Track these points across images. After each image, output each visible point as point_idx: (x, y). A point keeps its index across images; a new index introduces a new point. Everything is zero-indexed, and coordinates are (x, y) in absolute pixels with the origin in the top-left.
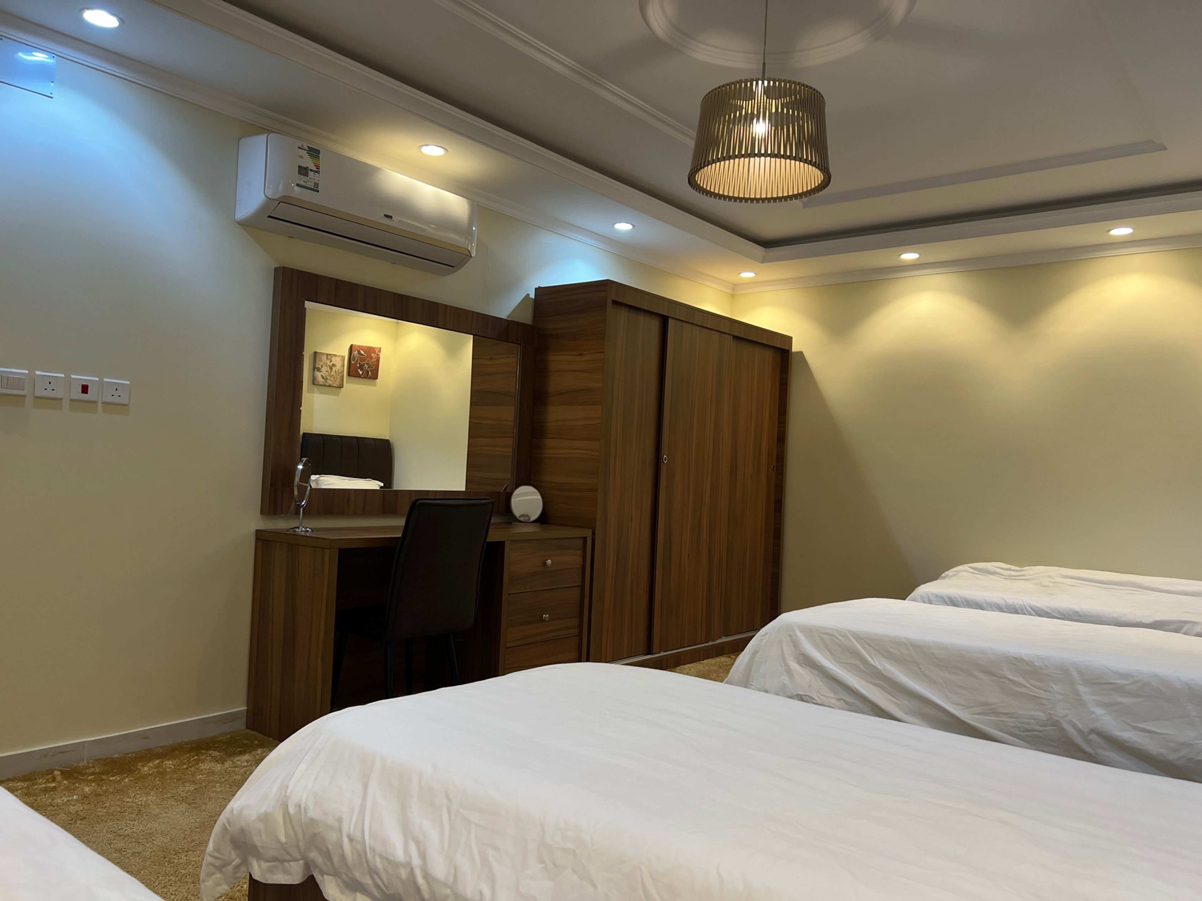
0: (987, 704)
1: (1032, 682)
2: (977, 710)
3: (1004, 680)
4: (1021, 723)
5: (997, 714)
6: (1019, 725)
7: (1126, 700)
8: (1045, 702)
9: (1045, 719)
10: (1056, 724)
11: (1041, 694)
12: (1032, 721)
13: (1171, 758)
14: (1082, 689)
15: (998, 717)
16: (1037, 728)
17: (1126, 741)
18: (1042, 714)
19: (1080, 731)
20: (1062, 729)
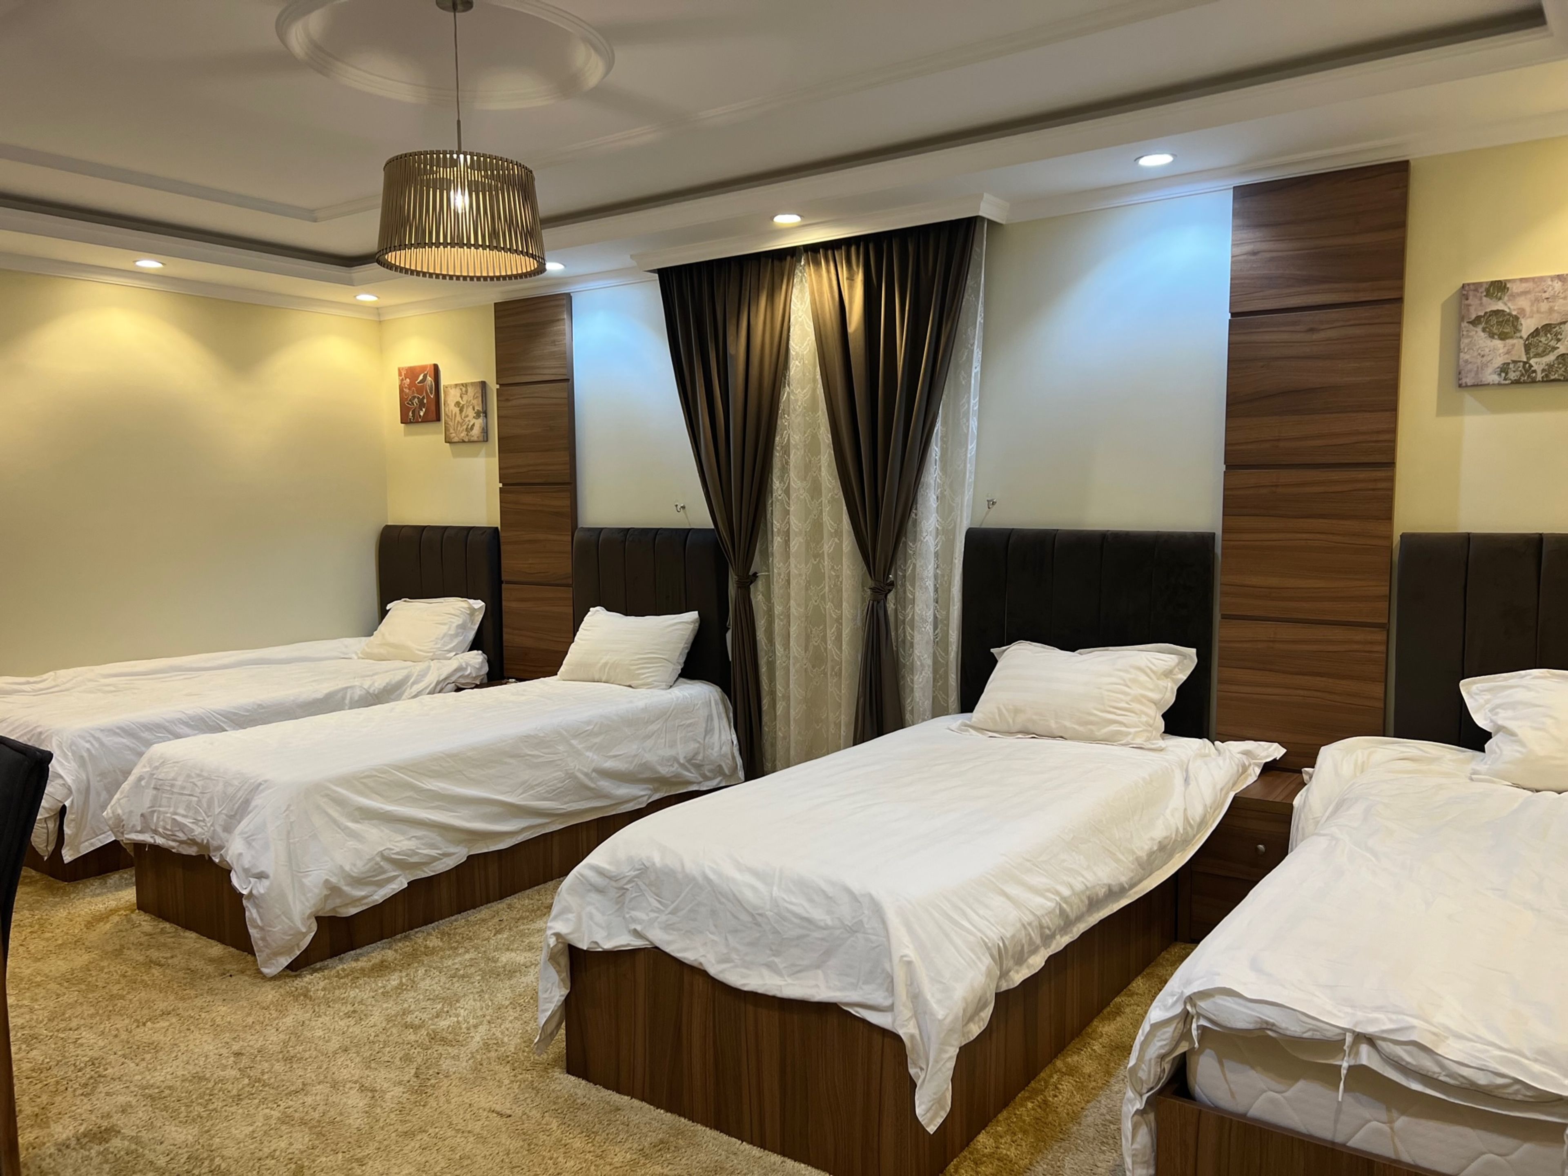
0: (524, 782)
1: (543, 751)
2: (520, 791)
3: (527, 758)
4: (548, 787)
5: (532, 787)
6: (548, 789)
7: (597, 740)
8: (559, 762)
9: (563, 775)
10: (572, 776)
11: (555, 757)
12: (555, 781)
13: (631, 768)
14: (574, 742)
15: (534, 789)
16: (560, 785)
17: (610, 769)
18: (560, 773)
19: (586, 775)
20: (576, 778)
